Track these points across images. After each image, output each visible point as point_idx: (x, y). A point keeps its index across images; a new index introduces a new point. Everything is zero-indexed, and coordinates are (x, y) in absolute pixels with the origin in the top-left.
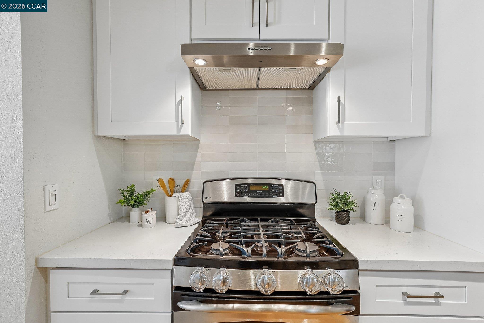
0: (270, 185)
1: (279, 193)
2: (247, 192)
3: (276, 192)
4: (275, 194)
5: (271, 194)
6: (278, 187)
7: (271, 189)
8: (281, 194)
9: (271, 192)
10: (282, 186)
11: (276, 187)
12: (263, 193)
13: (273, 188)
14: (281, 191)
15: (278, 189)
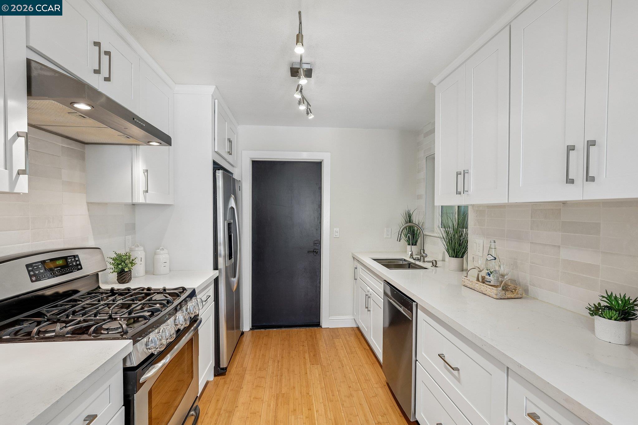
0: (65, 258)
1: (77, 265)
2: (44, 273)
3: (75, 266)
4: (74, 267)
5: (70, 268)
6: (74, 259)
7: (69, 263)
8: (79, 267)
9: (70, 267)
10: (77, 256)
11: (73, 260)
12: (62, 270)
13: (70, 260)
14: (78, 263)
15: (75, 261)
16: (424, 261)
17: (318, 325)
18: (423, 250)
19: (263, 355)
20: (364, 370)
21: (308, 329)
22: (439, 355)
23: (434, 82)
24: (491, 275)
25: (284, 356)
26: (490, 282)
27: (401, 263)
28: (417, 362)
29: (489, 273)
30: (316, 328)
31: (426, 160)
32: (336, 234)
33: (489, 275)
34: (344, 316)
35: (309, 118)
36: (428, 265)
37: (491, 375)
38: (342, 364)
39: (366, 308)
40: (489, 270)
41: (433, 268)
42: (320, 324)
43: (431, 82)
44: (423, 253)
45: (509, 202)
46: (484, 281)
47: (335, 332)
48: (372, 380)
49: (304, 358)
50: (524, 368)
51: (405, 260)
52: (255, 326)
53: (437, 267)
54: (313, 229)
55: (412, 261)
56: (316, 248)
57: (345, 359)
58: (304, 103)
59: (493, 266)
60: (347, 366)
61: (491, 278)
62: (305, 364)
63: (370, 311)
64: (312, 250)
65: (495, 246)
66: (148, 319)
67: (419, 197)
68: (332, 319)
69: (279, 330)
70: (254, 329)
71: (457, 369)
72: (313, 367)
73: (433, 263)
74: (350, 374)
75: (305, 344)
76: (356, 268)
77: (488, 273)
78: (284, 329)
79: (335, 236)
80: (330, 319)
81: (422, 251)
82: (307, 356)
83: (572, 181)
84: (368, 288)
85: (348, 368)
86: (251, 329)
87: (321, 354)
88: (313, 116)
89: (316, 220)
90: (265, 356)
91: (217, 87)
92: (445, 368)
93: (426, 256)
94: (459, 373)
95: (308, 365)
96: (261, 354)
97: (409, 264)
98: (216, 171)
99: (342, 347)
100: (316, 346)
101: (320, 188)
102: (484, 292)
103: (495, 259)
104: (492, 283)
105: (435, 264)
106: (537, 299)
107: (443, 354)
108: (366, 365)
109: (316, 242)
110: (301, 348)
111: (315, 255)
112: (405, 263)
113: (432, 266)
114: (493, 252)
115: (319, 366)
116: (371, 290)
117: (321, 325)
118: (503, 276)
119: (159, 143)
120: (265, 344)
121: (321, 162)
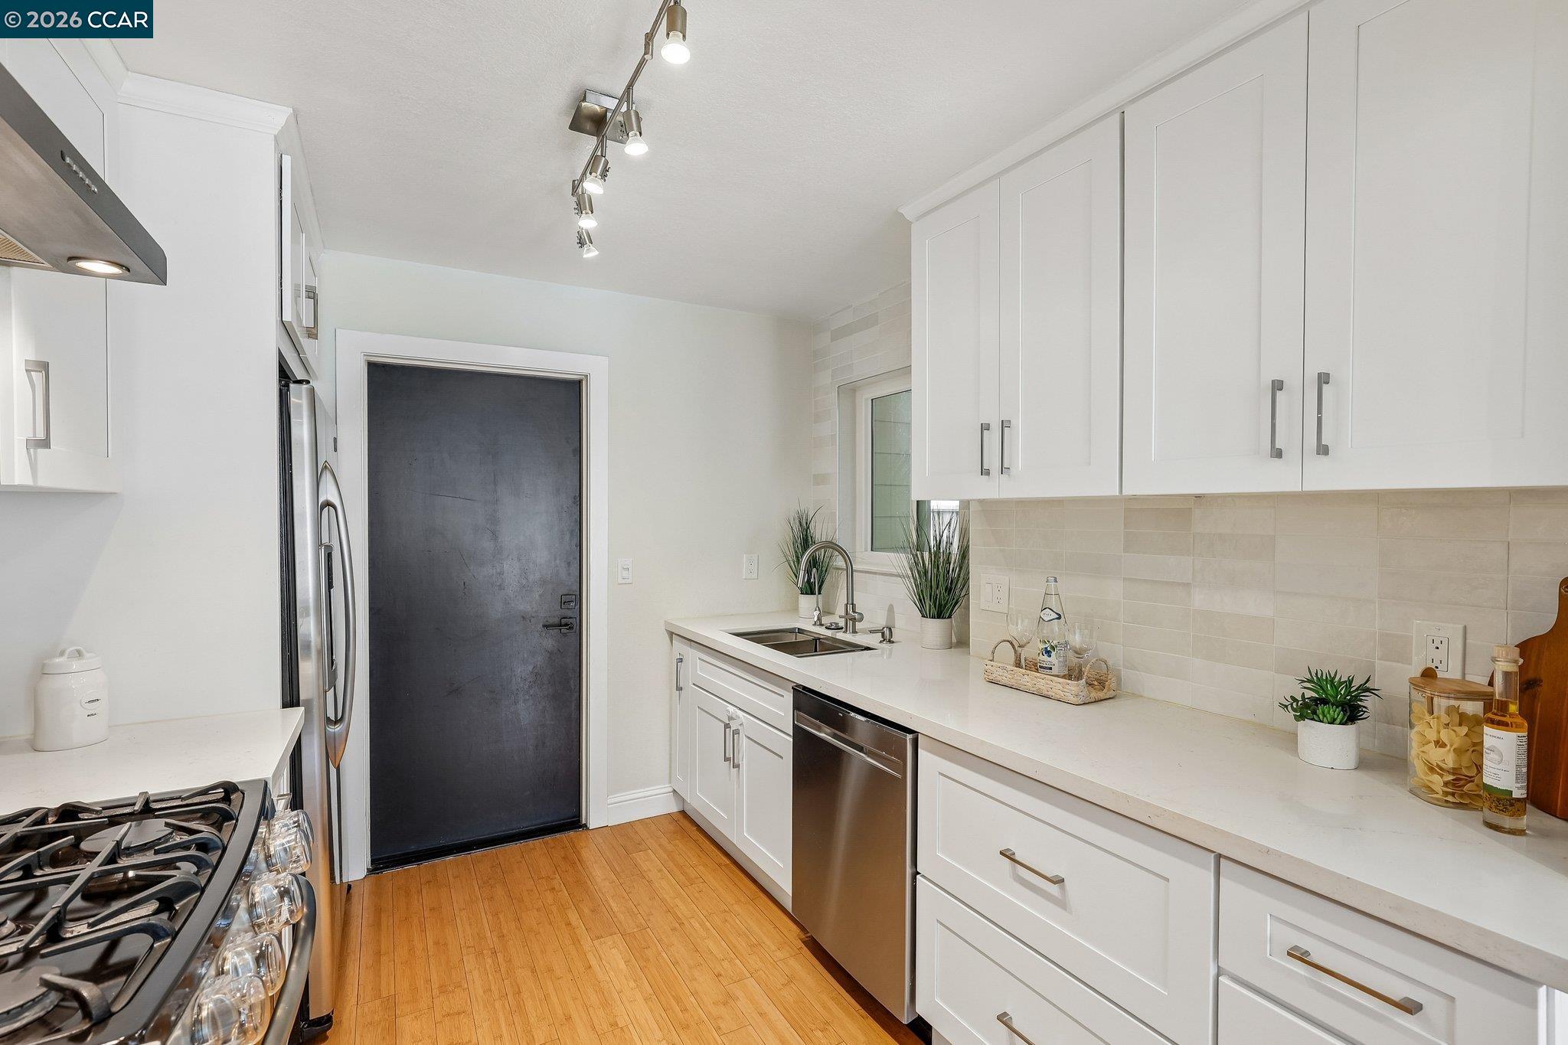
16: (854, 632)
17: (574, 822)
18: (852, 604)
19: (437, 943)
20: (738, 922)
21: (548, 838)
22: (1001, 853)
23: (909, 212)
24: (1053, 654)
25: (505, 932)
26: (1051, 669)
27: (792, 638)
28: (918, 876)
29: (1049, 649)
30: (572, 833)
31: (838, 393)
32: (625, 574)
33: (1048, 653)
34: (646, 789)
35: (585, 256)
36: (873, 640)
37: (1168, 880)
38: (677, 918)
39: (726, 759)
40: (1049, 642)
41: (885, 645)
42: (579, 821)
43: (901, 211)
44: (854, 612)
45: (1125, 493)
46: (1035, 667)
47: (625, 834)
48: (768, 943)
49: (569, 924)
50: (1280, 855)
51: (801, 631)
52: (381, 861)
53: (893, 642)
54: (558, 562)
55: (822, 631)
56: (569, 613)
57: (678, 901)
58: (592, 212)
59: (1055, 632)
60: (692, 921)
61: (1053, 659)
62: (576, 941)
63: (736, 766)
64: (556, 621)
65: (1056, 588)
66: (168, 935)
67: (820, 479)
68: (617, 800)
69: (462, 856)
70: (382, 868)
71: (1059, 881)
72: (601, 944)
73: (883, 634)
74: (706, 941)
75: (557, 882)
76: (681, 660)
77: (1046, 648)
78: (477, 853)
79: (620, 581)
80: (609, 801)
81: (850, 607)
82: (573, 917)
83: (1278, 454)
84: (731, 709)
85: (697, 926)
86: (370, 872)
87: (613, 905)
88: (597, 253)
89: (567, 537)
90: (445, 944)
91: (296, 115)
92: (1014, 880)
93: (861, 620)
94: (1063, 889)
95: (587, 943)
96: (430, 943)
97: (816, 640)
98: (288, 386)
99: (660, 871)
100: (589, 882)
101: (577, 452)
102: (1045, 693)
103: (1059, 618)
104: (1055, 671)
105: (887, 635)
106: (1142, 696)
107: (1008, 850)
108: (736, 907)
109: (568, 598)
110: (549, 897)
111: (565, 635)
112: (801, 638)
113: (881, 642)
114: (1053, 602)
115: (617, 938)
116: (740, 713)
117: (584, 822)
118: (1078, 653)
119: (121, 266)
120: (434, 909)
121: (580, 382)
